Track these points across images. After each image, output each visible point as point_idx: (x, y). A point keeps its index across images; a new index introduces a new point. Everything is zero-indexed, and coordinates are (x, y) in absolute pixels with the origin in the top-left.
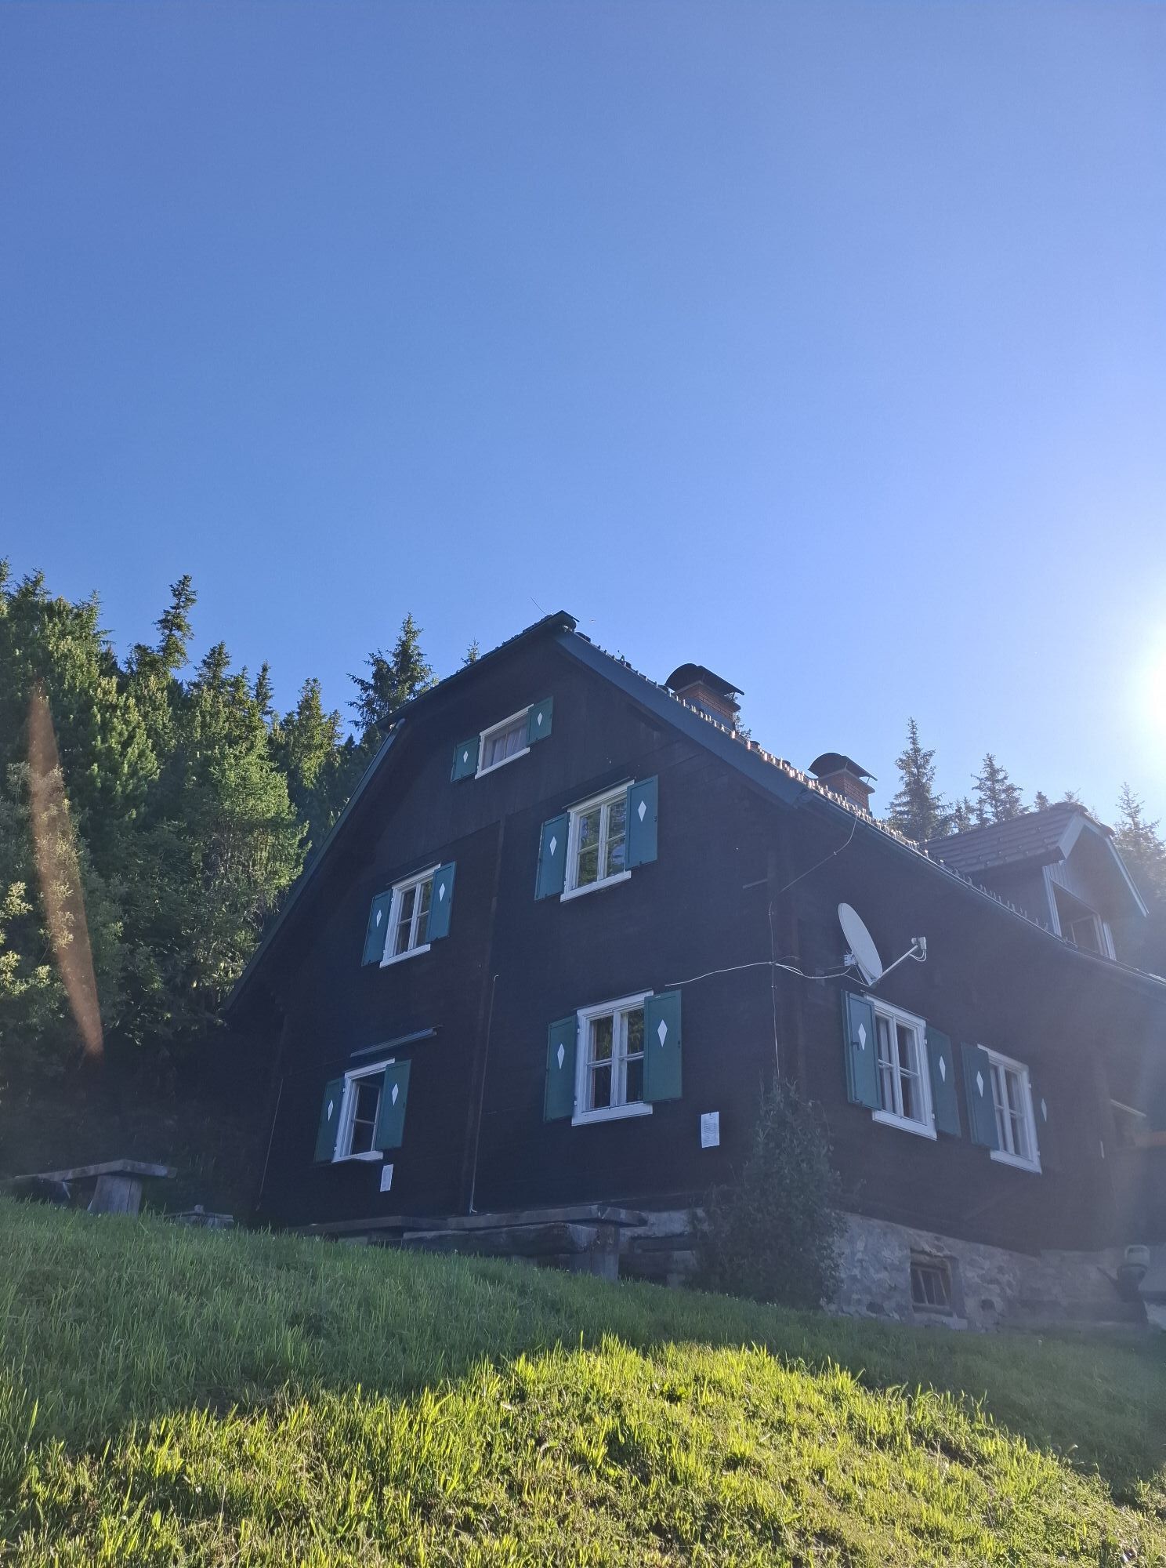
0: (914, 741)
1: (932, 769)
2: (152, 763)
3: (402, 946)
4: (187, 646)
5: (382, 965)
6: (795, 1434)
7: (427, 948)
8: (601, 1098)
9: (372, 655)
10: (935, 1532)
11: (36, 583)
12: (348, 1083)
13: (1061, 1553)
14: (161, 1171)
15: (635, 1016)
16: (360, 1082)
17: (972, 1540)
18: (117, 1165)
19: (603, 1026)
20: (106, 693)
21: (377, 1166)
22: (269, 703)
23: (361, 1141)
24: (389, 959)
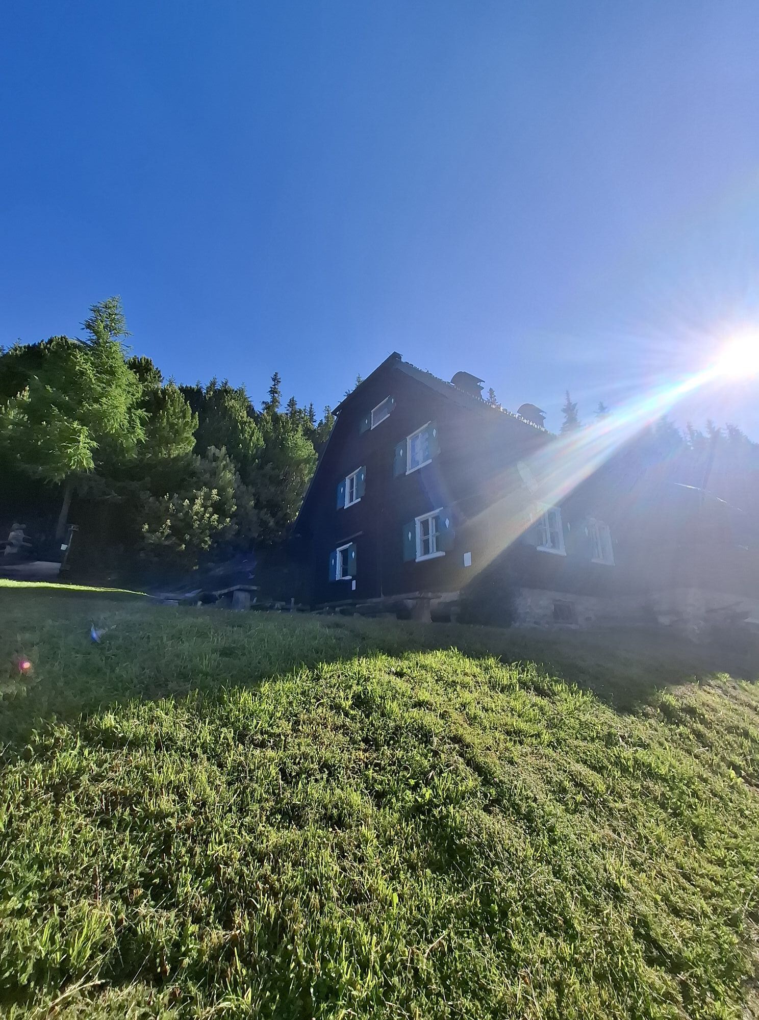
0: (568, 400)
1: (577, 411)
2: (262, 443)
3: (351, 500)
4: (280, 399)
5: (345, 508)
6: (458, 688)
7: (359, 499)
8: (426, 551)
9: (346, 392)
10: (518, 732)
11: (226, 384)
12: (338, 552)
13: (585, 739)
14: (255, 588)
15: (436, 518)
16: (342, 552)
17: (538, 735)
18: (238, 587)
19: (425, 524)
20: (242, 417)
21: (351, 581)
22: (314, 417)
23: (345, 573)
24: (347, 505)
